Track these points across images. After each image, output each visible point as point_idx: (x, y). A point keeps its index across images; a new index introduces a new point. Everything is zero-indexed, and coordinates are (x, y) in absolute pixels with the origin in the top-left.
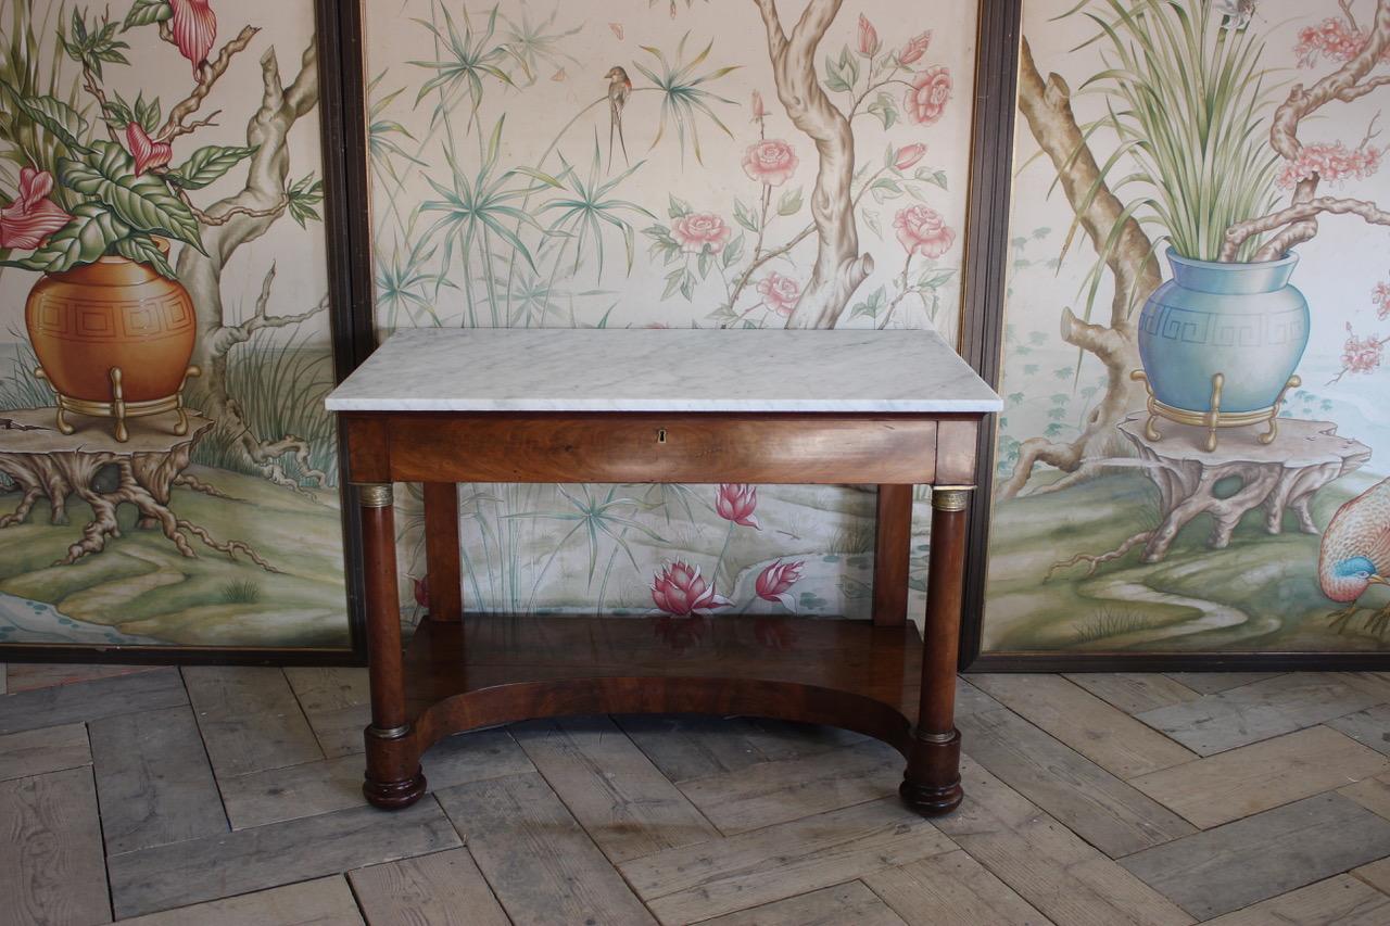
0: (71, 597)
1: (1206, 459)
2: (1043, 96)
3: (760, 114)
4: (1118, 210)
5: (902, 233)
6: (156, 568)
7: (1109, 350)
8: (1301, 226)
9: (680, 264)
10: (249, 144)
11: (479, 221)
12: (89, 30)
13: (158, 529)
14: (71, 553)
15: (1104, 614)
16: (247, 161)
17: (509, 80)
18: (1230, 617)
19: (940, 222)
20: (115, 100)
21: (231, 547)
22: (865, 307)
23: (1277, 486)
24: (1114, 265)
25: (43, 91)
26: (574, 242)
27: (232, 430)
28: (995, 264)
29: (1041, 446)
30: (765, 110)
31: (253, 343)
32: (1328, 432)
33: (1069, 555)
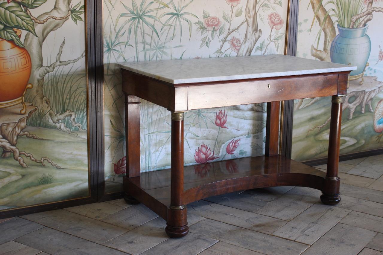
4: (325, 13)
5: (270, 21)
7: (323, 58)
8: (369, 17)
11: (141, 21)
15: (322, 145)
18: (353, 141)
19: (280, 18)
21: (42, 161)
22: (259, 48)
23: (364, 98)
24: (324, 30)
26: (173, 28)
27: (45, 110)
28: (295, 32)
31: (55, 73)
32: (375, 80)
33: (313, 127)
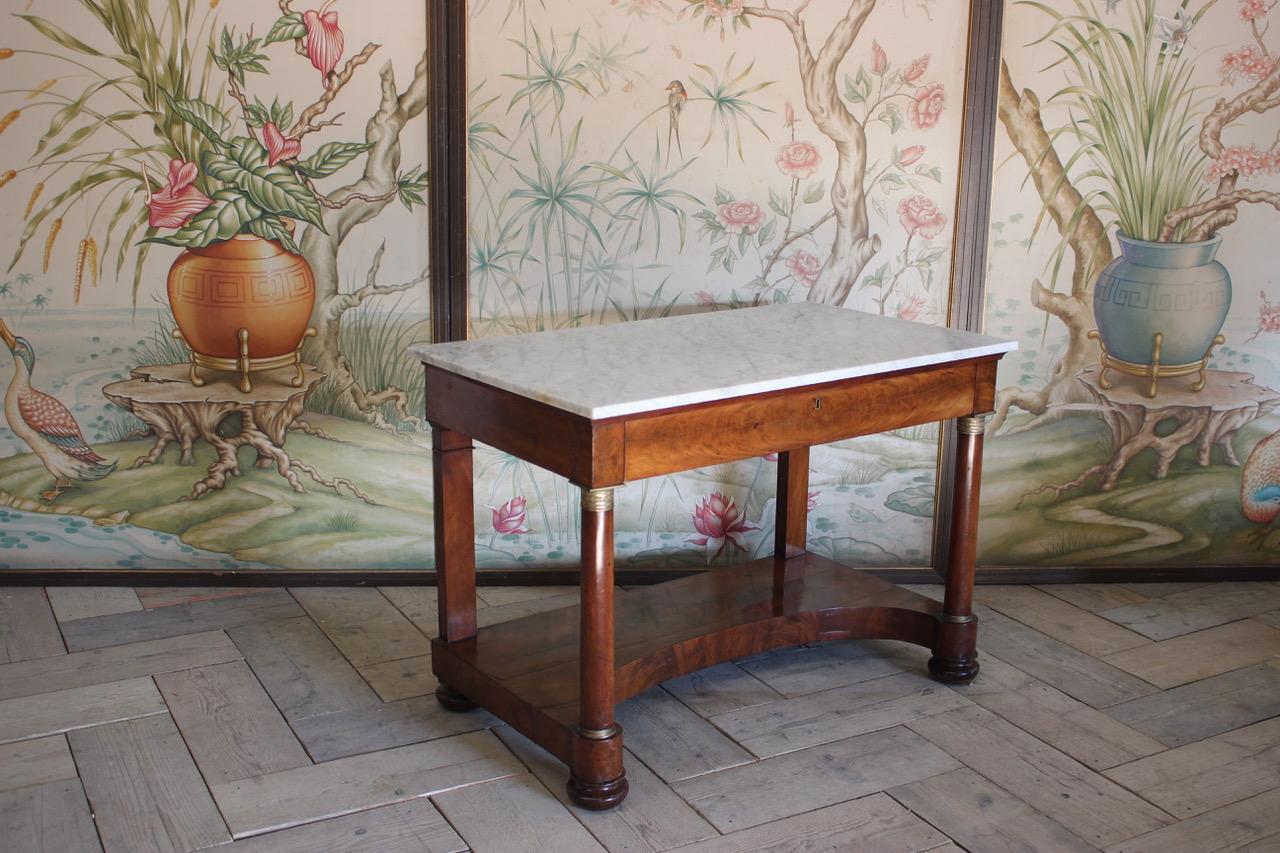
0: (195, 528)
1: (1149, 404)
2: (1018, 108)
3: (791, 121)
4: (1078, 199)
5: (904, 218)
6: (270, 502)
7: (1071, 314)
8: (1223, 214)
9: (721, 242)
10: (367, 141)
11: (558, 207)
12: (236, 44)
13: (273, 468)
14: (195, 490)
15: (1066, 534)
16: (364, 156)
17: (587, 91)
18: (1170, 536)
19: (935, 209)
20: (254, 103)
21: (336, 483)
22: (873, 279)
23: (1206, 426)
24: (1074, 244)
25: (194, 95)
26: (637, 224)
27: (342, 382)
28: (979, 244)
29: (1015, 393)
30: (796, 117)
31: (363, 308)
32: (1247, 381)
33: (1039, 485)
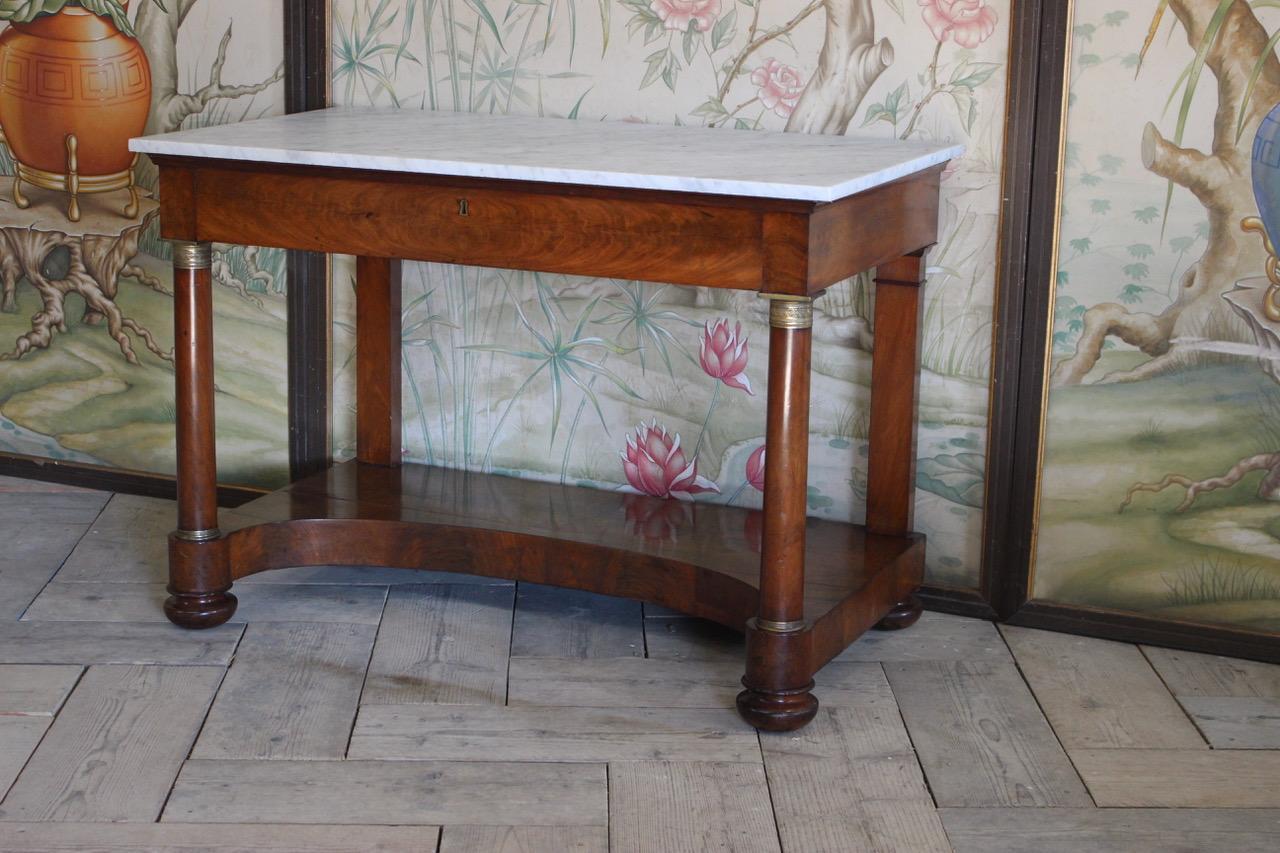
0: (16, 397)
5: (928, 13)
6: (98, 373)
7: (1210, 186)
9: (662, 43)
13: (103, 326)
14: (18, 346)
22: (883, 110)
24: (1216, 65)
29: (1113, 315)
31: (206, 115)
